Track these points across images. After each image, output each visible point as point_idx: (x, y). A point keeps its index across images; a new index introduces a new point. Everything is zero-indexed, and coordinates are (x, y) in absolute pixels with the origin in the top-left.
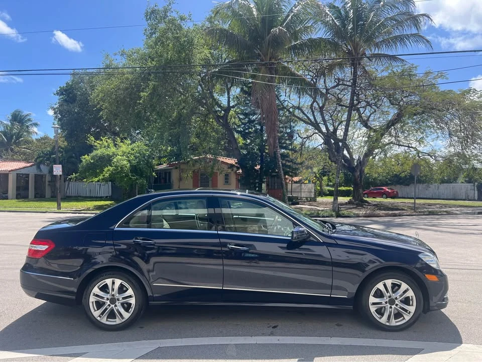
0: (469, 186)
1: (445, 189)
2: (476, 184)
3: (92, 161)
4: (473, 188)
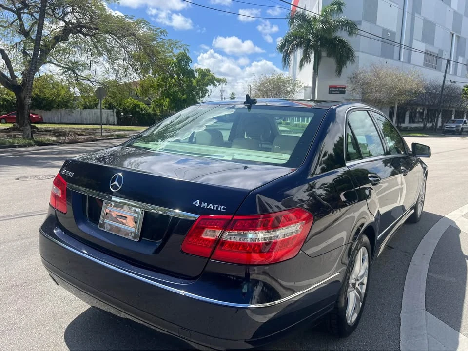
0: (110, 111)
1: (87, 114)
2: (115, 110)
4: (112, 113)
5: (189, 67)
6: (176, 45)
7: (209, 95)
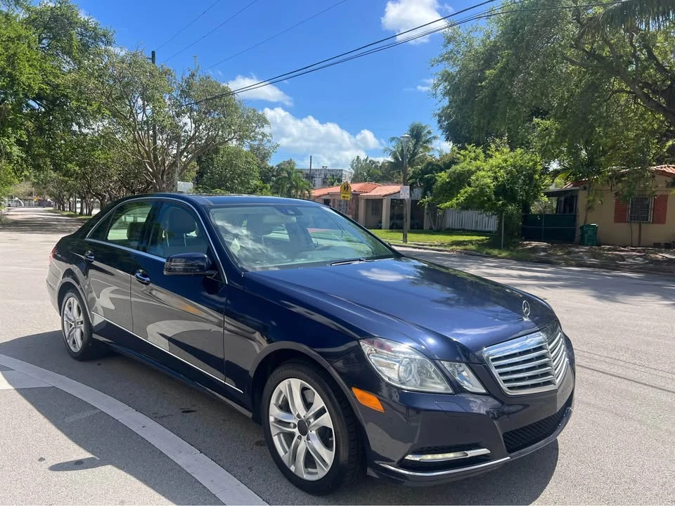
3: (448, 180)
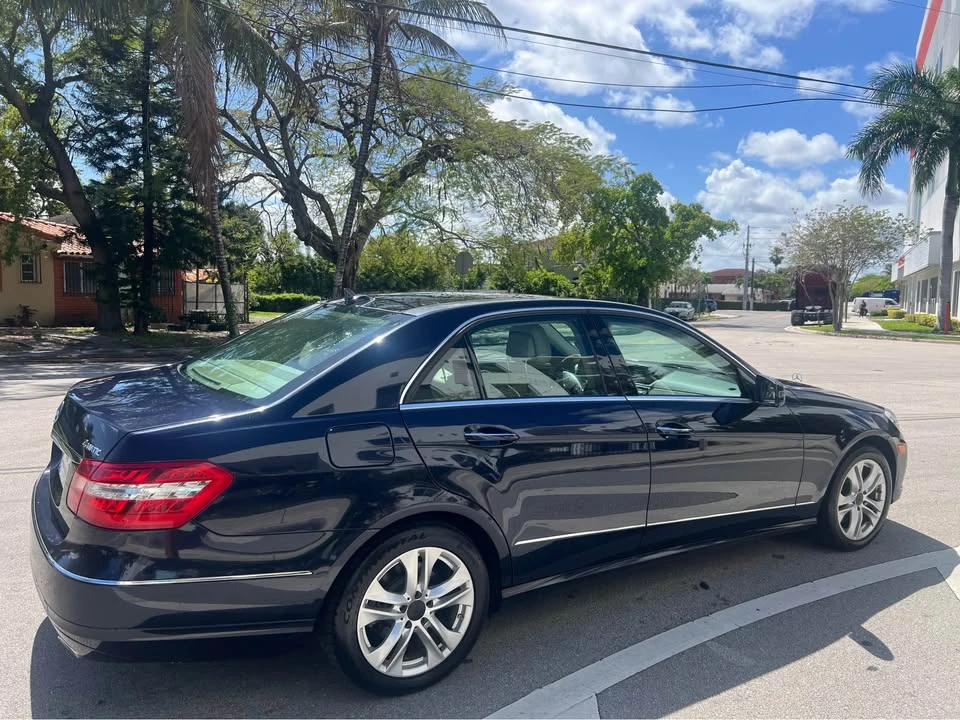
5: (657, 202)
6: (610, 165)
7: (696, 258)
